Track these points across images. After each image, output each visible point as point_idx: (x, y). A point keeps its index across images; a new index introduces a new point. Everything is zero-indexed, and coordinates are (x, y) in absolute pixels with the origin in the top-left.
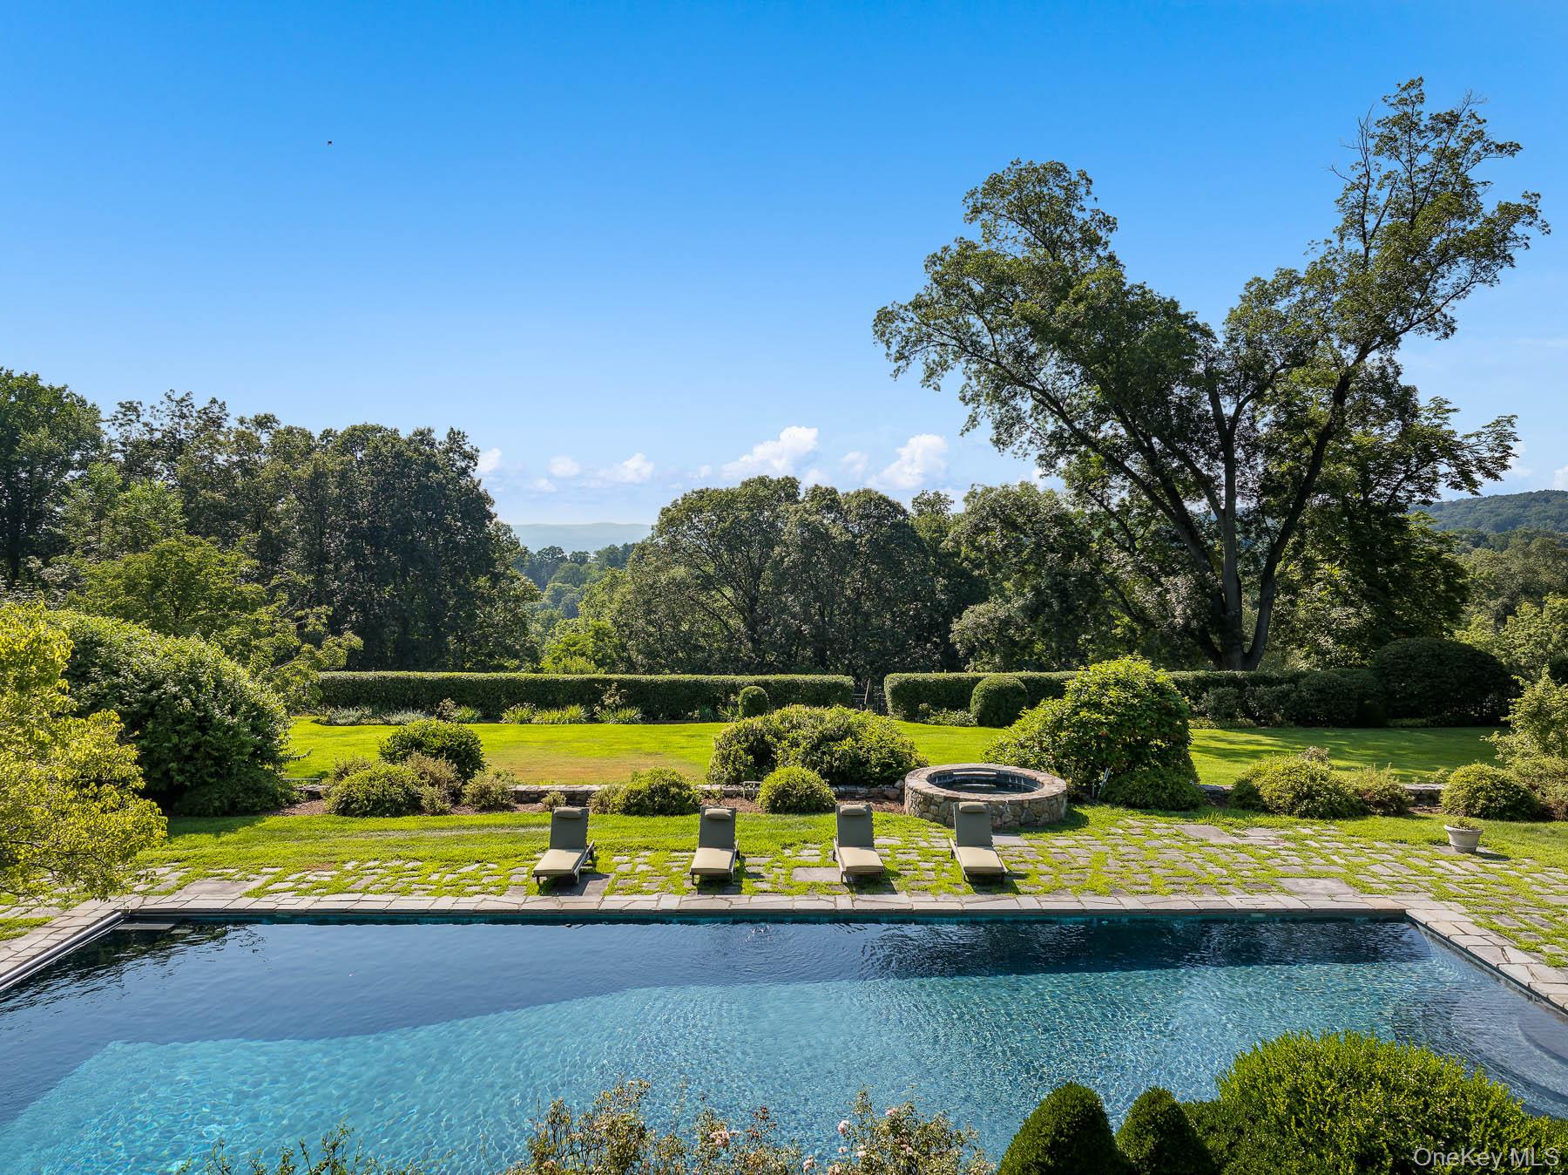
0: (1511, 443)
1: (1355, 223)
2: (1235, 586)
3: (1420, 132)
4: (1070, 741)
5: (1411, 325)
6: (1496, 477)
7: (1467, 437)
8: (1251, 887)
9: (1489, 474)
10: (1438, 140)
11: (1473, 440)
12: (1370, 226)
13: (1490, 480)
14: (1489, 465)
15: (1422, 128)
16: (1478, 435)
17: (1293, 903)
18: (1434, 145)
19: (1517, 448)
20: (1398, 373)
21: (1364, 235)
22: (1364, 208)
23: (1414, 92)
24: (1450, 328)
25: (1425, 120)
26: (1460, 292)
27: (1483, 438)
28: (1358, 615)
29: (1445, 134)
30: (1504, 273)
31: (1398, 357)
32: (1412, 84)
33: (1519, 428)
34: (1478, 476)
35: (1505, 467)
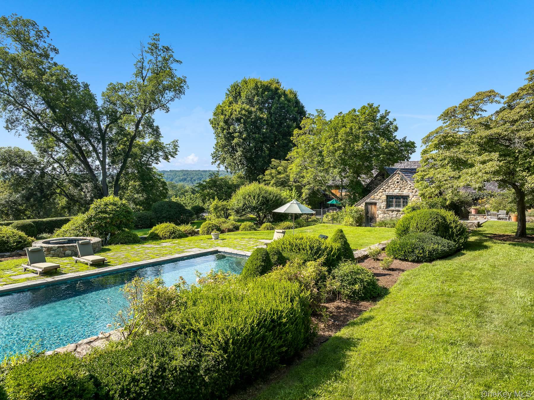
0: (178, 148)
1: (140, 73)
2: (106, 186)
3: (159, 50)
4: (96, 225)
5: (158, 107)
6: (174, 157)
7: (167, 145)
8: (179, 253)
9: (172, 156)
10: (164, 54)
11: (168, 146)
12: (144, 75)
13: (172, 158)
14: (172, 153)
15: (160, 49)
16: (169, 144)
17: (193, 253)
18: (162, 55)
19: (179, 149)
20: (153, 122)
21: (143, 77)
22: (142, 69)
23: (157, 37)
24: (168, 111)
25: (160, 47)
26: (172, 100)
27: (171, 145)
28: (142, 196)
29: (165, 53)
30: (182, 96)
31: (153, 117)
32: (156, 35)
33: (179, 144)
34: (169, 157)
35: (176, 154)
